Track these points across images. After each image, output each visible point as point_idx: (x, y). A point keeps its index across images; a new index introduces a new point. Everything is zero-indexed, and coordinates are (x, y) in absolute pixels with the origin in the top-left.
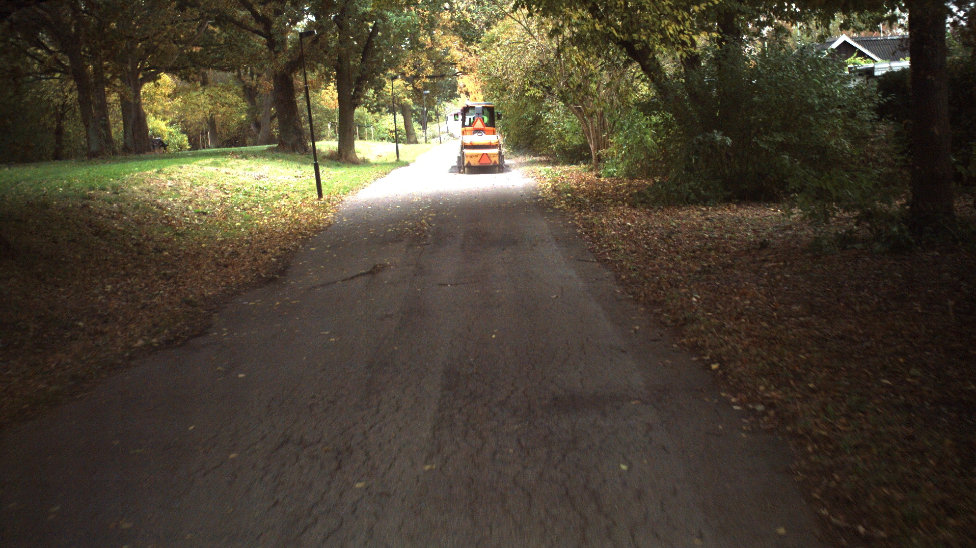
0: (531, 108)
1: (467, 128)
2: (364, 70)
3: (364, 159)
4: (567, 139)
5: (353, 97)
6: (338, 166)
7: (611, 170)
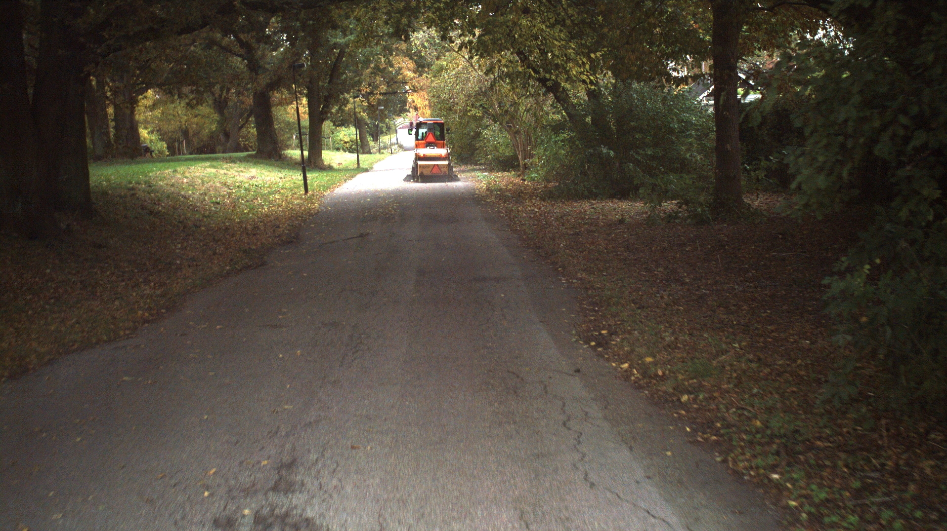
0: (473, 125)
2: (330, 90)
3: (329, 165)
4: (500, 151)
5: (322, 113)
7: (534, 175)
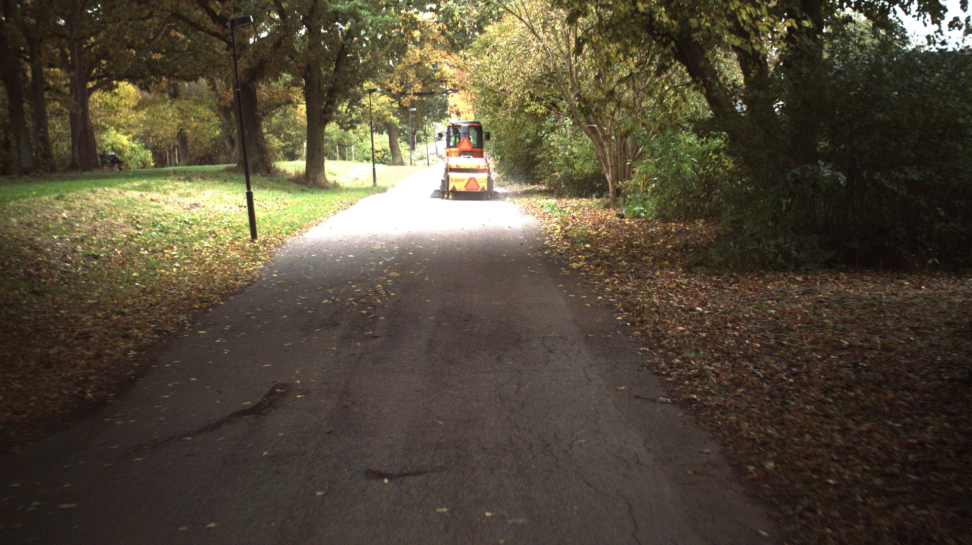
0: (531, 128)
1: (452, 149)
2: (336, 80)
3: (335, 183)
4: (577, 167)
5: (324, 112)
6: (303, 191)
